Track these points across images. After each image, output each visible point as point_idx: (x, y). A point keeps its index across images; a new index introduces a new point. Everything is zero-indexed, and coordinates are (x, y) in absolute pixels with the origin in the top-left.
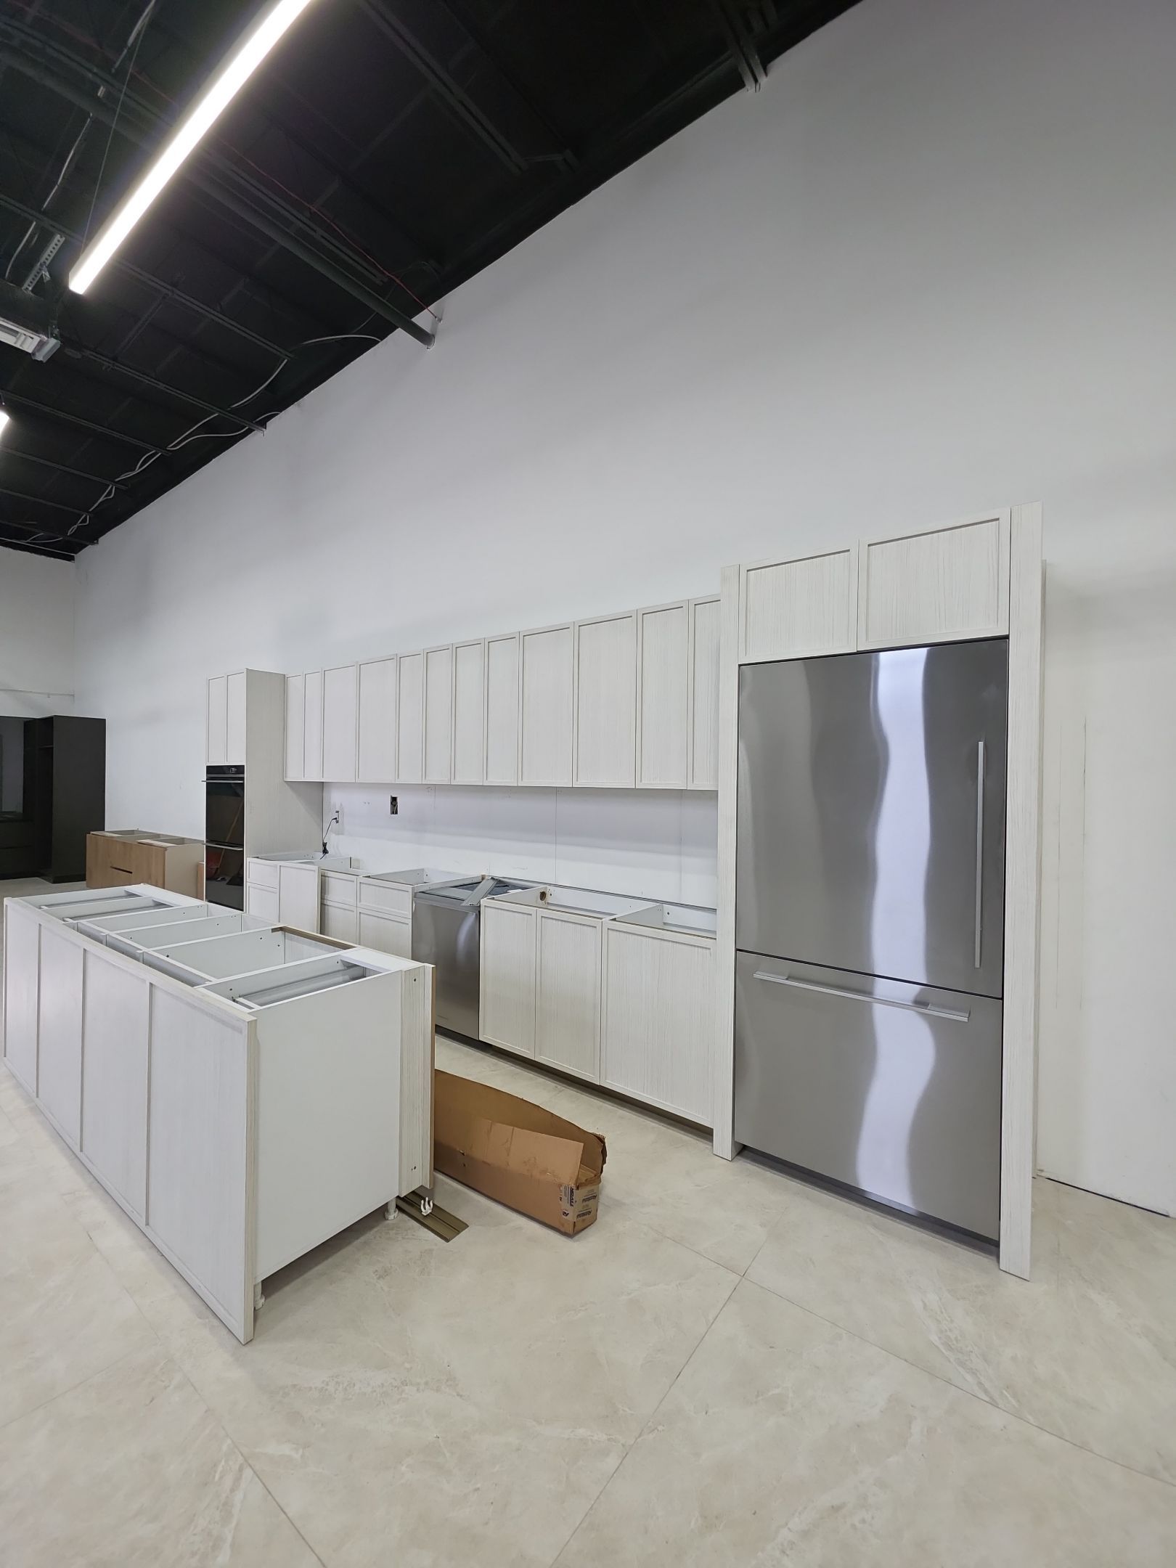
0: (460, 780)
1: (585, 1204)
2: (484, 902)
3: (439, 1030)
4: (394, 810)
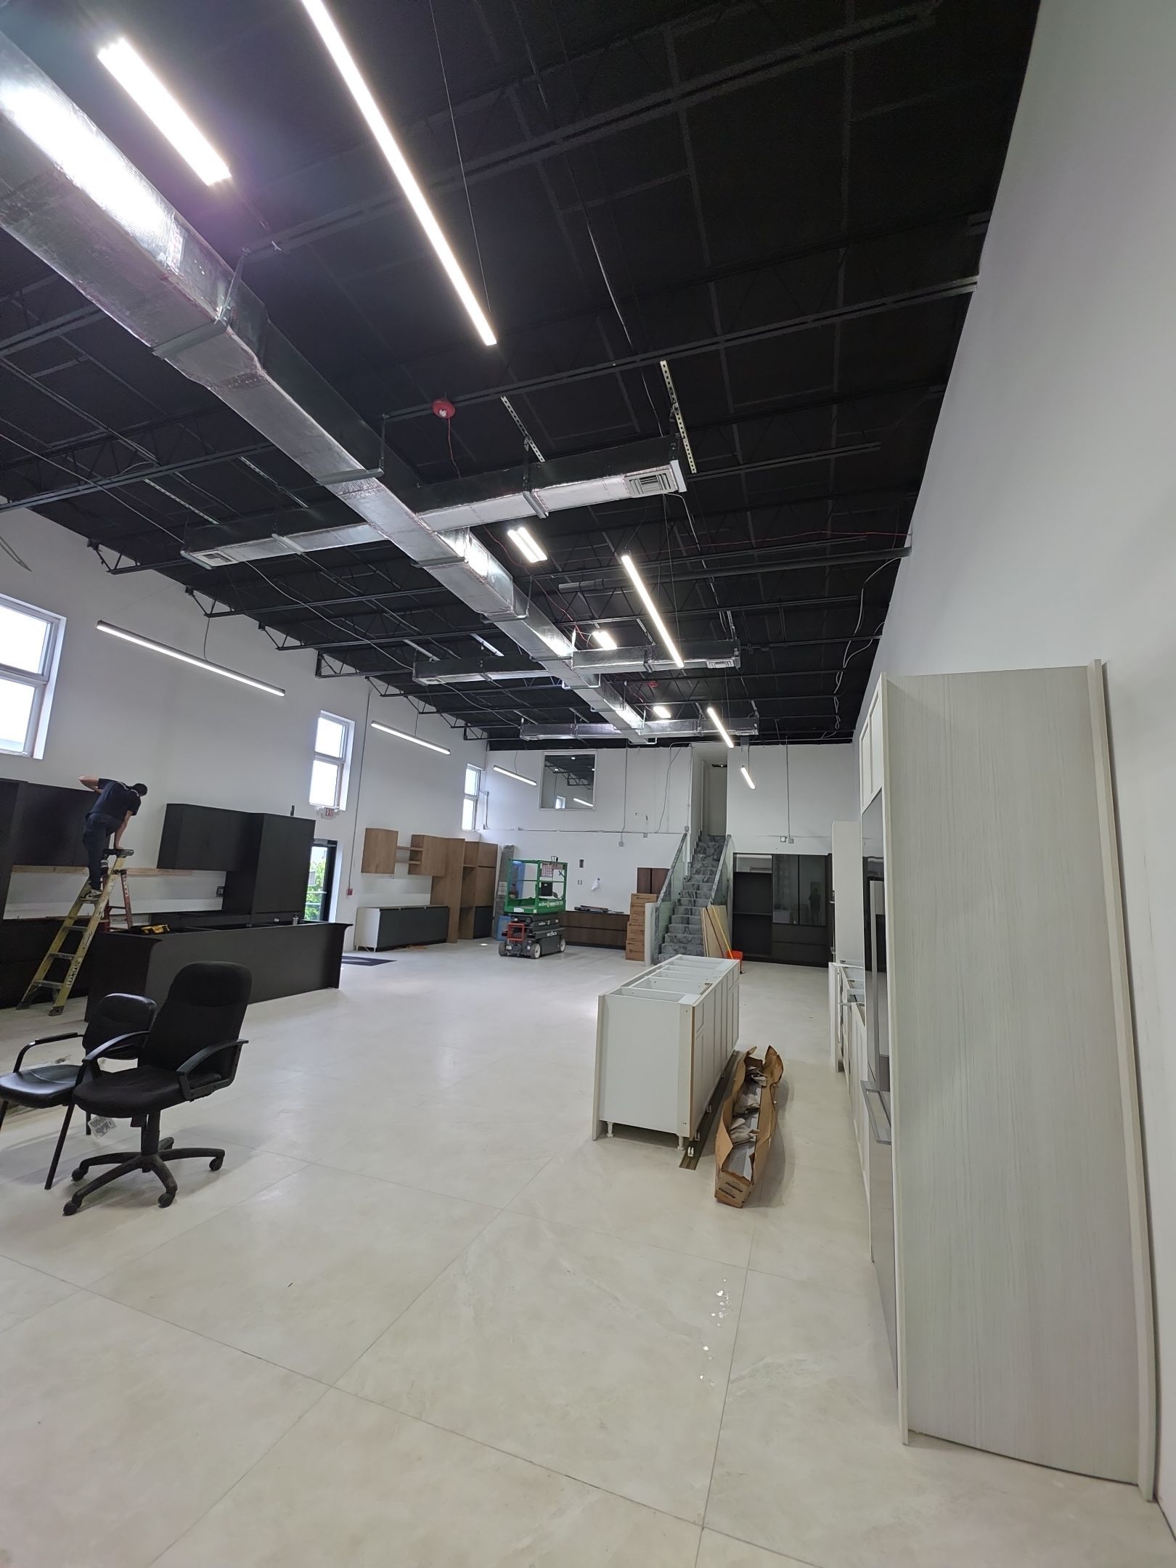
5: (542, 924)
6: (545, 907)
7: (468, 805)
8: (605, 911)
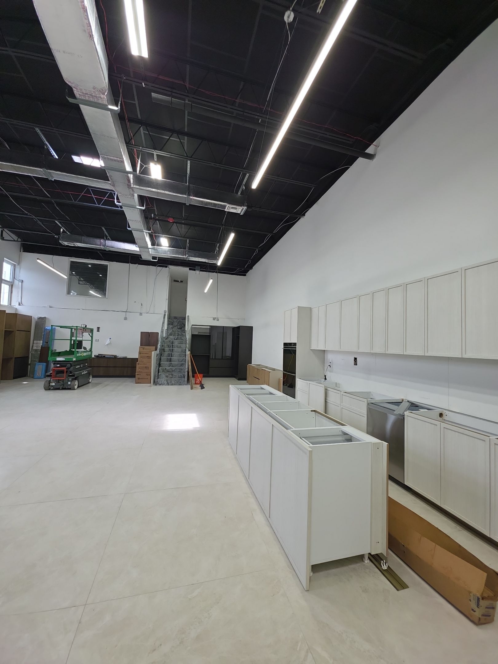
0: (391, 351)
1: (487, 610)
2: (407, 413)
3: (391, 478)
4: (356, 364)
5: (78, 367)
6: (81, 356)
7: (5, 288)
8: (115, 357)
